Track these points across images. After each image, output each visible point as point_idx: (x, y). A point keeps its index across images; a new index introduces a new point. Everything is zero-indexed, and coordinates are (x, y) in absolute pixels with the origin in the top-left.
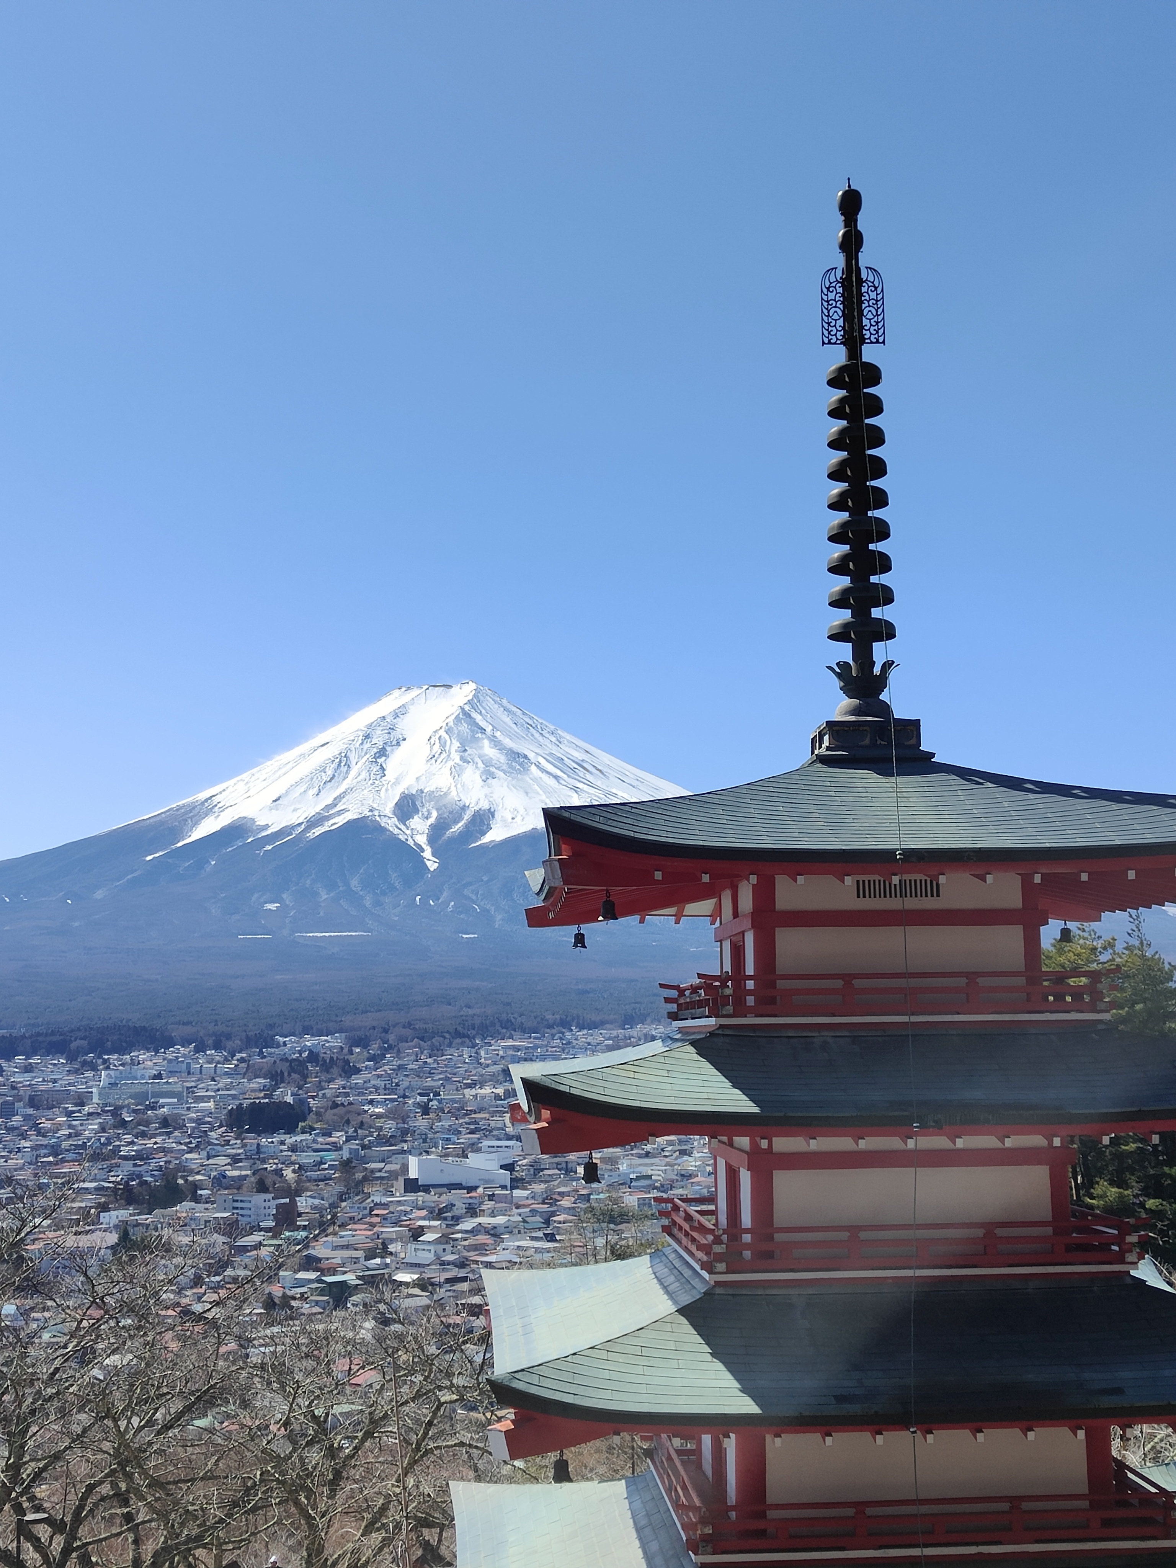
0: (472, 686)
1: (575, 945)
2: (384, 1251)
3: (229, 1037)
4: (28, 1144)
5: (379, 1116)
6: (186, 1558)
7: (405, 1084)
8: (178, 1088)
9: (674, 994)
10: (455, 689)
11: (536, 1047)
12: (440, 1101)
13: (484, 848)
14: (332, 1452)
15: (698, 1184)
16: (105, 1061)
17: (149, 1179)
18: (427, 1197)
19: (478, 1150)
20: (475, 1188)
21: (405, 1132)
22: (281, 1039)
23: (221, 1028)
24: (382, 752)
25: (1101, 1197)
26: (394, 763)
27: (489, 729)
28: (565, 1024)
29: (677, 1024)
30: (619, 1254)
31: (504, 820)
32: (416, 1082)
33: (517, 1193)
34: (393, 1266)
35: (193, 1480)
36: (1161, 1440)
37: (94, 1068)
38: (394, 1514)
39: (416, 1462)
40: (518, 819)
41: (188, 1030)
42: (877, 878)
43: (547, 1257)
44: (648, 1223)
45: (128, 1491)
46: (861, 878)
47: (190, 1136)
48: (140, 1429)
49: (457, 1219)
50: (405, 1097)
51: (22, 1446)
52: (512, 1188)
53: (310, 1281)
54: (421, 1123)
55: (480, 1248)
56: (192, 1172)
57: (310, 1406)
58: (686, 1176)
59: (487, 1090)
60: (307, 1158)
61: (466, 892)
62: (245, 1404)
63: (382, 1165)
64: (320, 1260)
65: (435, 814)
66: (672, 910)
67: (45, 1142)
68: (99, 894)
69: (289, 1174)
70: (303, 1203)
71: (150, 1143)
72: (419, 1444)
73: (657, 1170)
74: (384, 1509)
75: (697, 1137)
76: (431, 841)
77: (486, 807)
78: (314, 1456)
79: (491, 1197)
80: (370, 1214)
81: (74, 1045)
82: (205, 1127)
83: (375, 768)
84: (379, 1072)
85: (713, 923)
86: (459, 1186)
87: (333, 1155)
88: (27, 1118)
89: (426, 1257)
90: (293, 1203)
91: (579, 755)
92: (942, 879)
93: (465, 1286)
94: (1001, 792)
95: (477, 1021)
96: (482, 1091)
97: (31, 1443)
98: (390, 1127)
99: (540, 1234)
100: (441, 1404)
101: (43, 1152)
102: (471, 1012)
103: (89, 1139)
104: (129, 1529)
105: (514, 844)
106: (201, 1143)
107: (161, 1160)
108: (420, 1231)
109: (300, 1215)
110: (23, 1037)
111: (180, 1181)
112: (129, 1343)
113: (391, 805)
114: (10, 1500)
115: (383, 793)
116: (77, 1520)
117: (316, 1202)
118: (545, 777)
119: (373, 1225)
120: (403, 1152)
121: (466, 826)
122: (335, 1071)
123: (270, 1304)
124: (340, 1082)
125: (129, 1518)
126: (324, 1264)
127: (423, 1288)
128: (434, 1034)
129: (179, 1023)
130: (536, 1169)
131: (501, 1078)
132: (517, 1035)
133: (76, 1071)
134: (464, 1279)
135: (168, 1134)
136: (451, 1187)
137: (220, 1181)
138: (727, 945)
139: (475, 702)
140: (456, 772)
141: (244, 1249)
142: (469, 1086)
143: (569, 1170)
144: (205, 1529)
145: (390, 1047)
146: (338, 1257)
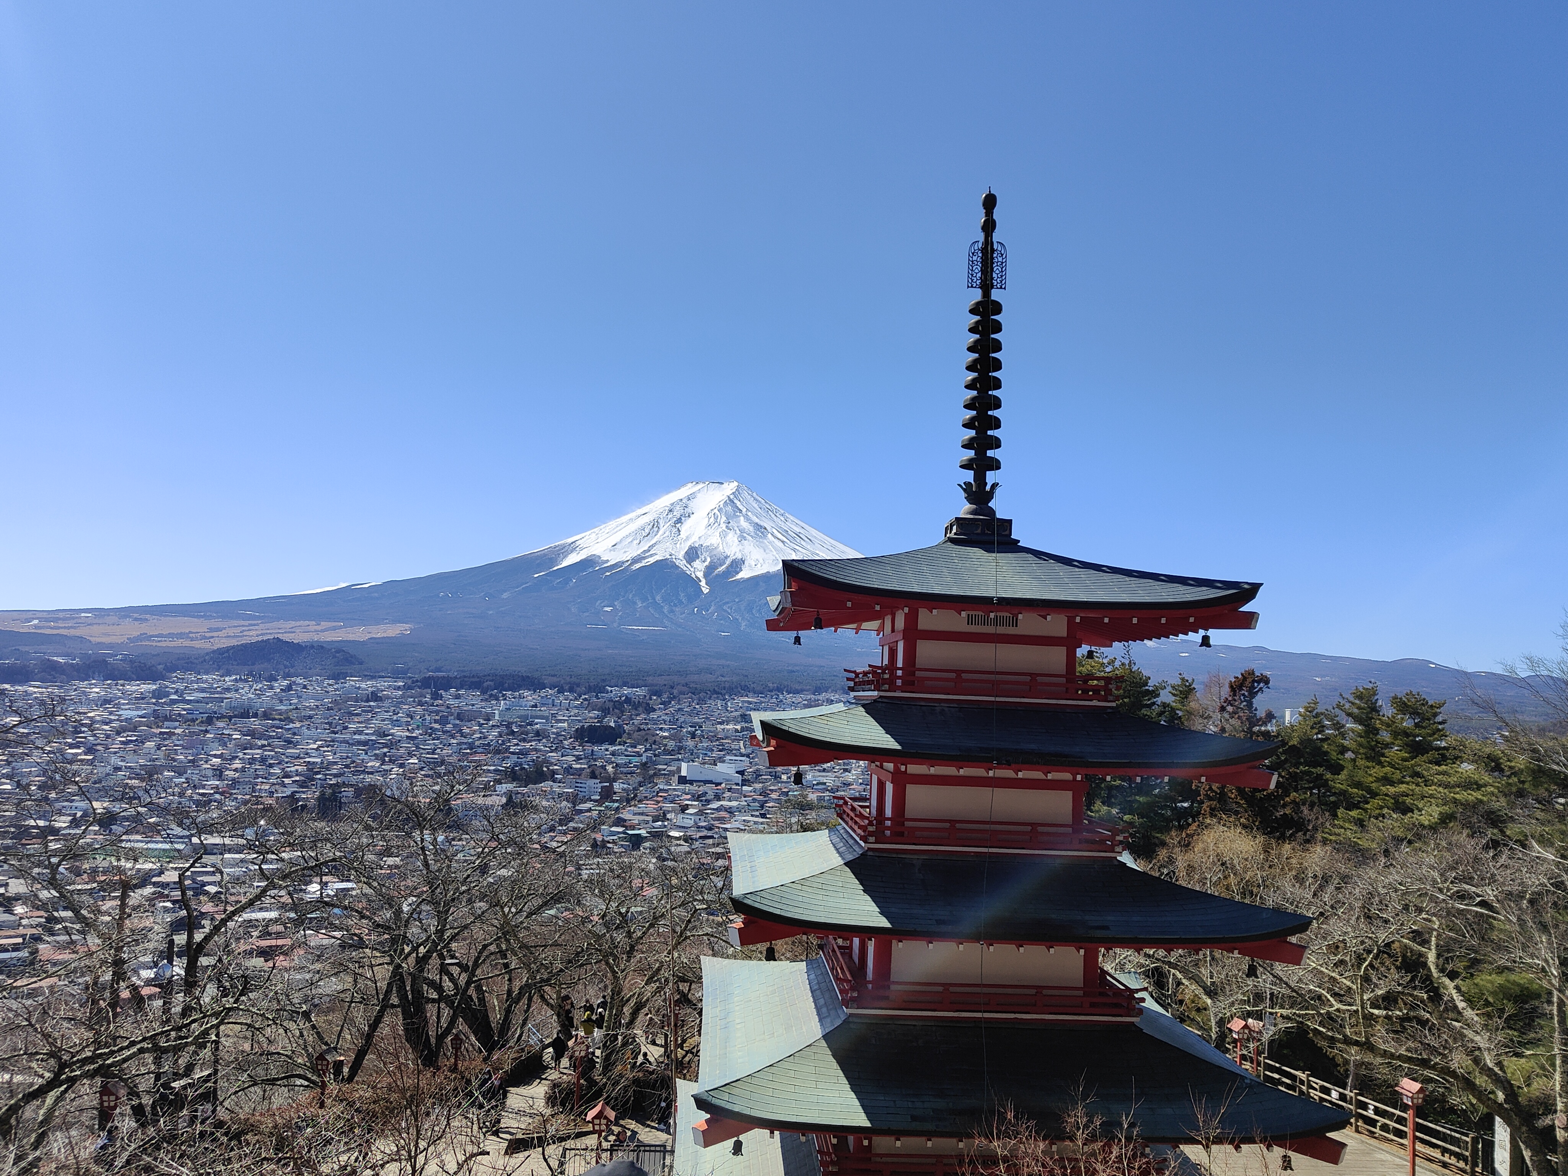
0: (736, 484)
1: (795, 643)
2: (664, 818)
3: (578, 685)
4: (455, 741)
5: (665, 738)
6: (539, 991)
7: (682, 720)
8: (546, 714)
9: (853, 675)
10: (725, 485)
11: (761, 702)
12: (702, 731)
13: (737, 582)
14: (629, 934)
15: (854, 789)
16: (504, 695)
17: (526, 767)
18: (691, 787)
19: (724, 762)
20: (720, 784)
21: (680, 748)
22: (610, 689)
23: (574, 679)
24: (679, 521)
25: (1097, 812)
26: (686, 528)
27: (744, 510)
28: (780, 690)
29: (852, 694)
30: (805, 829)
31: (750, 566)
32: (689, 719)
33: (745, 788)
34: (669, 827)
35: (545, 946)
36: (1125, 958)
37: (497, 699)
38: (665, 973)
39: (679, 943)
40: (759, 565)
41: (555, 679)
42: (980, 613)
43: (761, 827)
44: (825, 811)
45: (507, 950)
46: (971, 613)
47: (552, 743)
48: (517, 913)
49: (708, 802)
50: (681, 727)
51: (445, 919)
52: (742, 785)
53: (619, 833)
54: (690, 743)
55: (721, 820)
56: (552, 764)
57: (618, 906)
58: (847, 784)
59: (730, 726)
60: (621, 760)
61: (725, 607)
62: (579, 903)
63: (665, 767)
64: (625, 821)
65: (709, 560)
66: (854, 626)
67: (465, 741)
68: (505, 595)
69: (610, 768)
70: (617, 786)
71: (528, 745)
72: (681, 933)
73: (829, 780)
74: (659, 969)
75: (854, 761)
76: (706, 576)
77: (740, 557)
78: (620, 937)
79: (730, 790)
80: (657, 796)
81: (485, 684)
82: (561, 738)
83: (674, 530)
84: (667, 711)
85: (878, 635)
86: (711, 782)
87: (637, 759)
88: (455, 726)
89: (689, 822)
90: (611, 786)
91: (798, 530)
92: (1020, 617)
93: (710, 841)
94: (1058, 566)
95: (727, 685)
96: (728, 727)
97: (451, 918)
98: (671, 744)
99: (757, 813)
100: (696, 910)
101: (464, 746)
102: (724, 679)
103: (492, 741)
104: (506, 972)
105: (755, 580)
106: (558, 747)
107: (534, 756)
108: (687, 807)
109: (615, 793)
110: (456, 677)
111: (545, 769)
112: (512, 863)
113: (683, 553)
114: (437, 951)
115: (678, 545)
116: (476, 964)
117: (625, 786)
118: (776, 541)
119: (658, 802)
120: (678, 760)
121: (727, 568)
122: (640, 709)
123: (595, 845)
124: (643, 716)
125: (506, 966)
126: (628, 824)
127: (686, 841)
128: (701, 691)
129: (549, 675)
130: (757, 775)
131: (739, 719)
132: (750, 695)
133: (486, 700)
134: (712, 837)
135: (539, 741)
136: (706, 782)
137: (568, 770)
138: (886, 648)
139: (737, 493)
140: (723, 535)
141: (581, 812)
142: (720, 723)
143: (777, 777)
144: (552, 975)
145: (674, 697)
146: (636, 819)
